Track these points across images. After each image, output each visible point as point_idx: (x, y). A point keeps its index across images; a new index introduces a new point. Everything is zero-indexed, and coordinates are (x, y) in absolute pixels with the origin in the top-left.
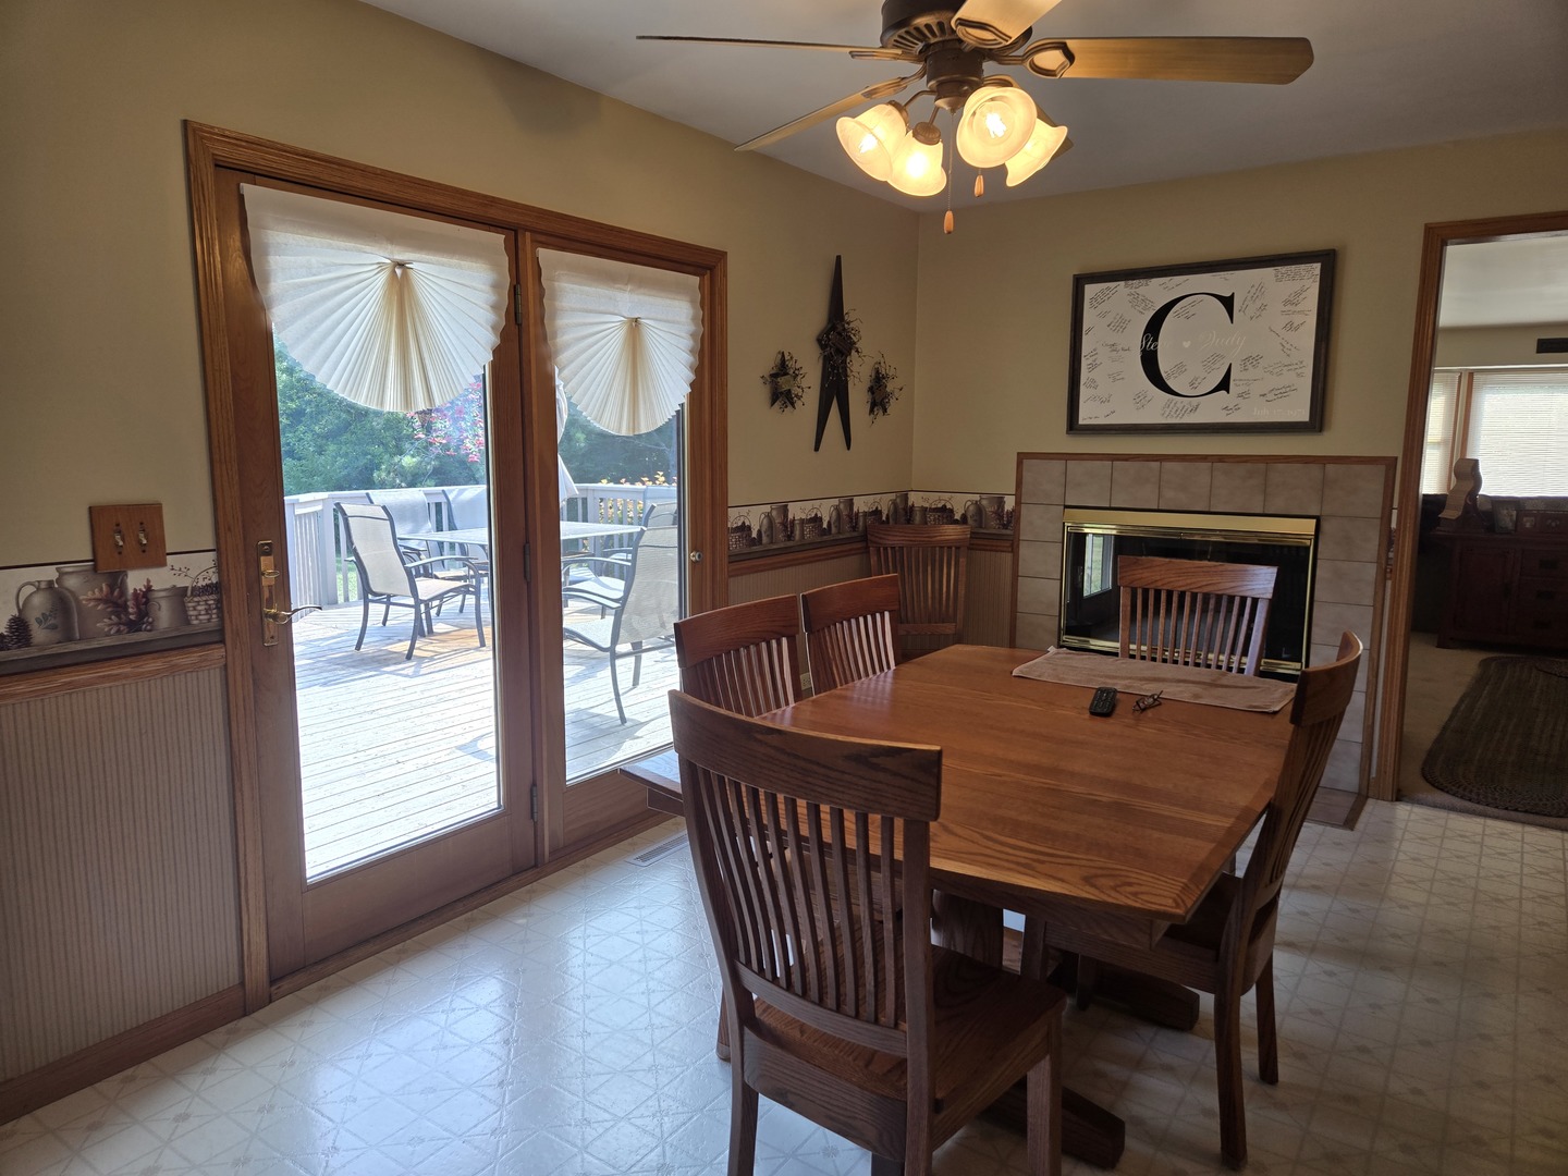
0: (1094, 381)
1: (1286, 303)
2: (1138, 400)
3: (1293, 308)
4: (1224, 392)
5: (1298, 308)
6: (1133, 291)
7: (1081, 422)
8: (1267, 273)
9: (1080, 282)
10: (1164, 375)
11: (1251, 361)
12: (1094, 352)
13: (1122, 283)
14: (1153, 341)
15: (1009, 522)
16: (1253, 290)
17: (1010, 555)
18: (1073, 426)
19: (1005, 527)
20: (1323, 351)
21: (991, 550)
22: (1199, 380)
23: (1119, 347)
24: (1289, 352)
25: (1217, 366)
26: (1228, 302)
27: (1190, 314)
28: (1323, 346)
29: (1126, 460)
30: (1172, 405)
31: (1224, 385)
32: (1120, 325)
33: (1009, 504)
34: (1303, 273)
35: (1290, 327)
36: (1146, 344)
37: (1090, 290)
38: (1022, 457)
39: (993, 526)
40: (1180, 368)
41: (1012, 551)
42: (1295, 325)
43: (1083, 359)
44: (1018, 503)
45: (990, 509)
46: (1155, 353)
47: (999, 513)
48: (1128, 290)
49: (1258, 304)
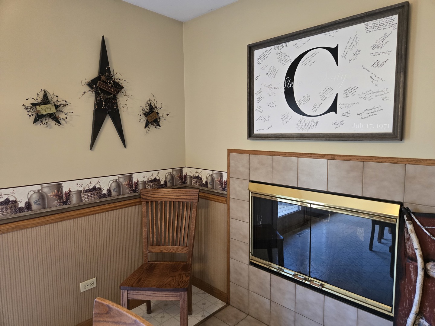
0: (260, 108)
1: (374, 47)
2: (284, 119)
3: (379, 50)
4: (333, 113)
5: (383, 50)
6: (279, 51)
7: (255, 132)
8: (360, 27)
9: (251, 49)
10: (297, 103)
11: (351, 90)
12: (260, 91)
13: (273, 47)
14: (291, 82)
15: (225, 187)
16: (351, 41)
17: (226, 205)
18: (251, 134)
19: (224, 189)
20: (402, 80)
21: (218, 202)
22: (318, 106)
23: (273, 87)
24: (376, 83)
25: (328, 96)
26: (334, 52)
27: (311, 62)
28: (402, 75)
29: (280, 156)
30: (302, 122)
31: (333, 108)
32: (273, 73)
33: (225, 178)
34: (385, 24)
35: (377, 64)
36: (287, 84)
37: (258, 53)
38: (230, 151)
39: (218, 189)
40: (307, 98)
41: (227, 204)
42: (381, 63)
43: (255, 95)
44: (229, 177)
45: (217, 179)
46: (292, 89)
47: (221, 182)
48: (276, 51)
49: (354, 50)
